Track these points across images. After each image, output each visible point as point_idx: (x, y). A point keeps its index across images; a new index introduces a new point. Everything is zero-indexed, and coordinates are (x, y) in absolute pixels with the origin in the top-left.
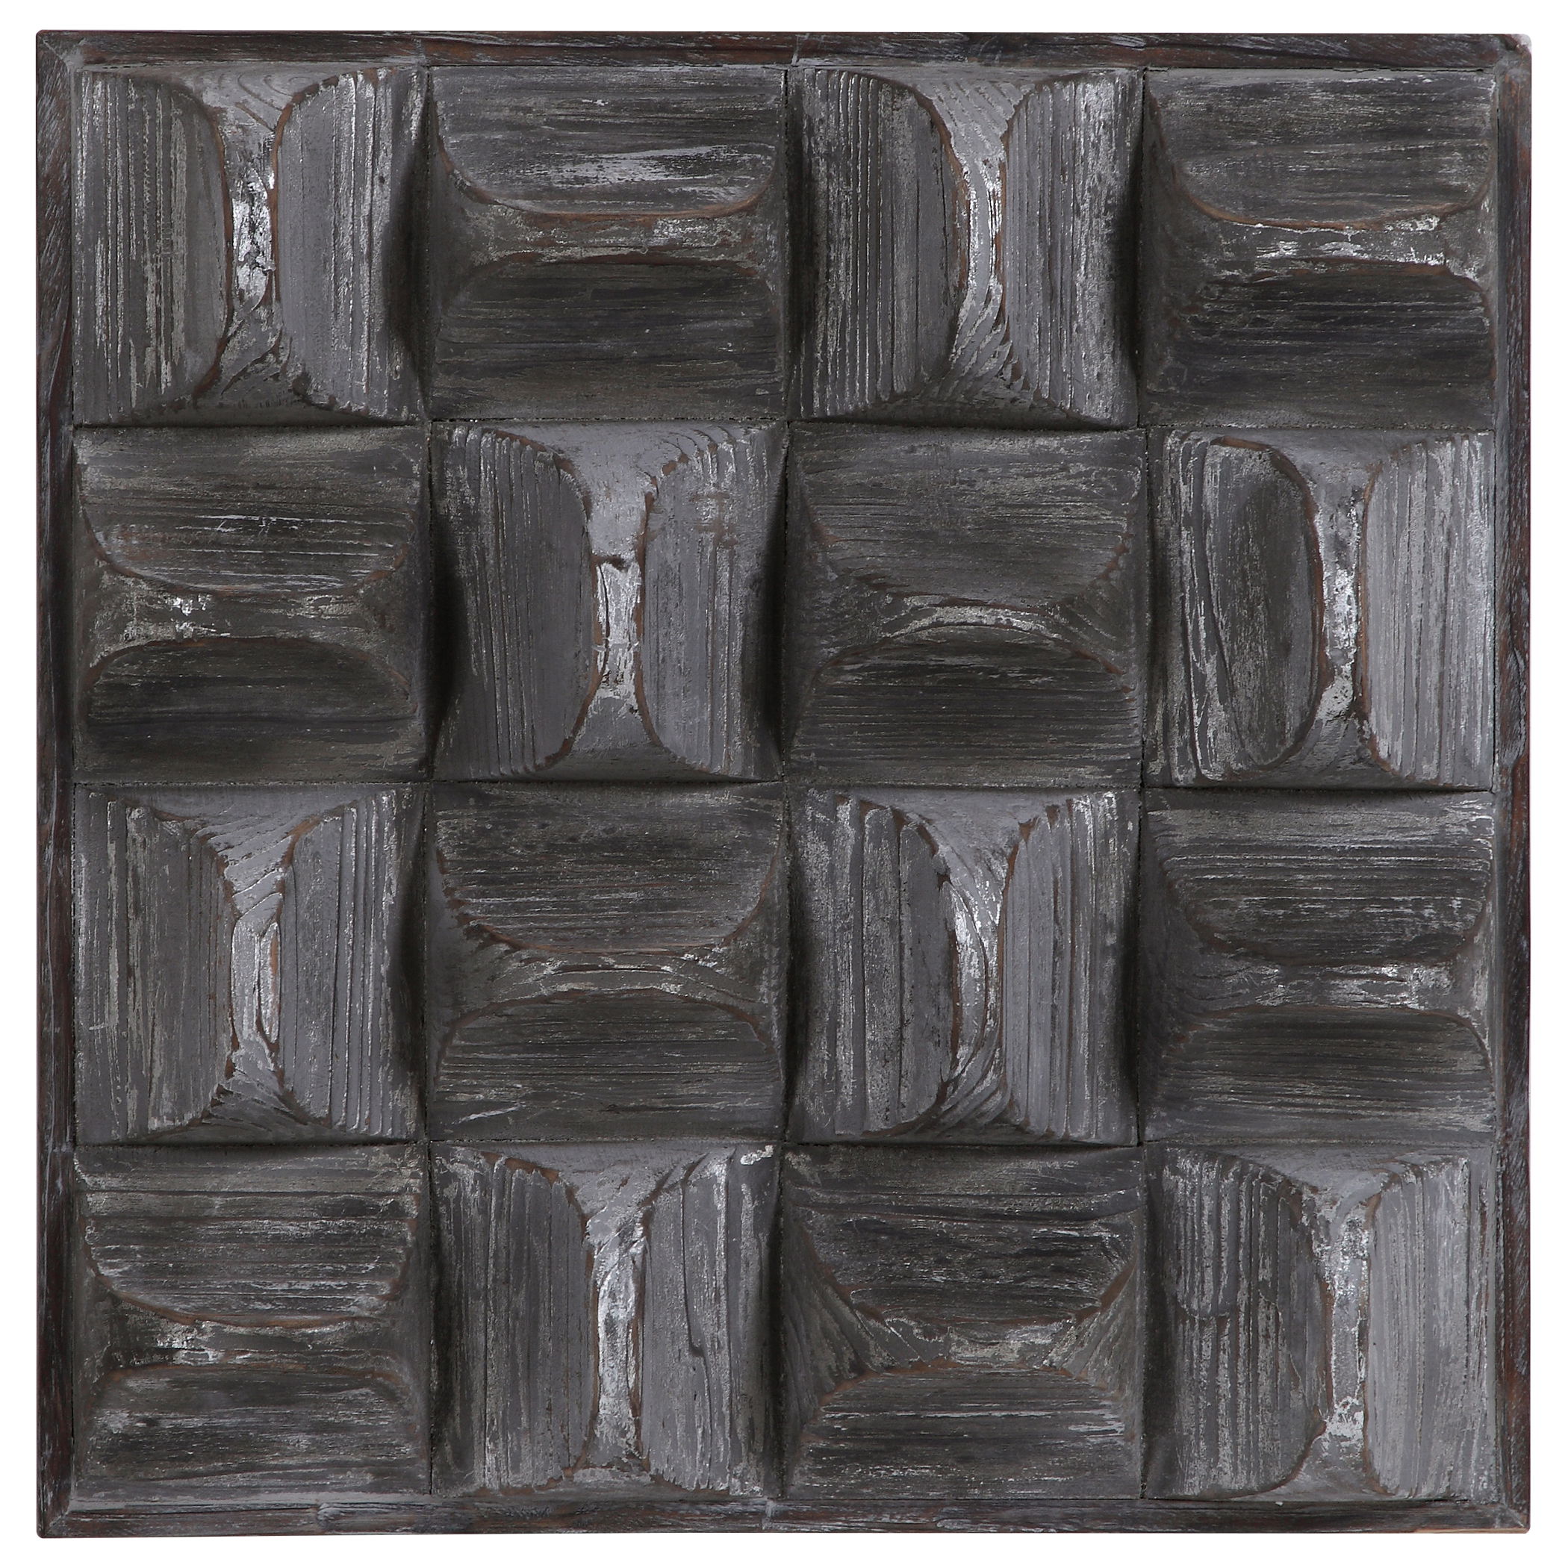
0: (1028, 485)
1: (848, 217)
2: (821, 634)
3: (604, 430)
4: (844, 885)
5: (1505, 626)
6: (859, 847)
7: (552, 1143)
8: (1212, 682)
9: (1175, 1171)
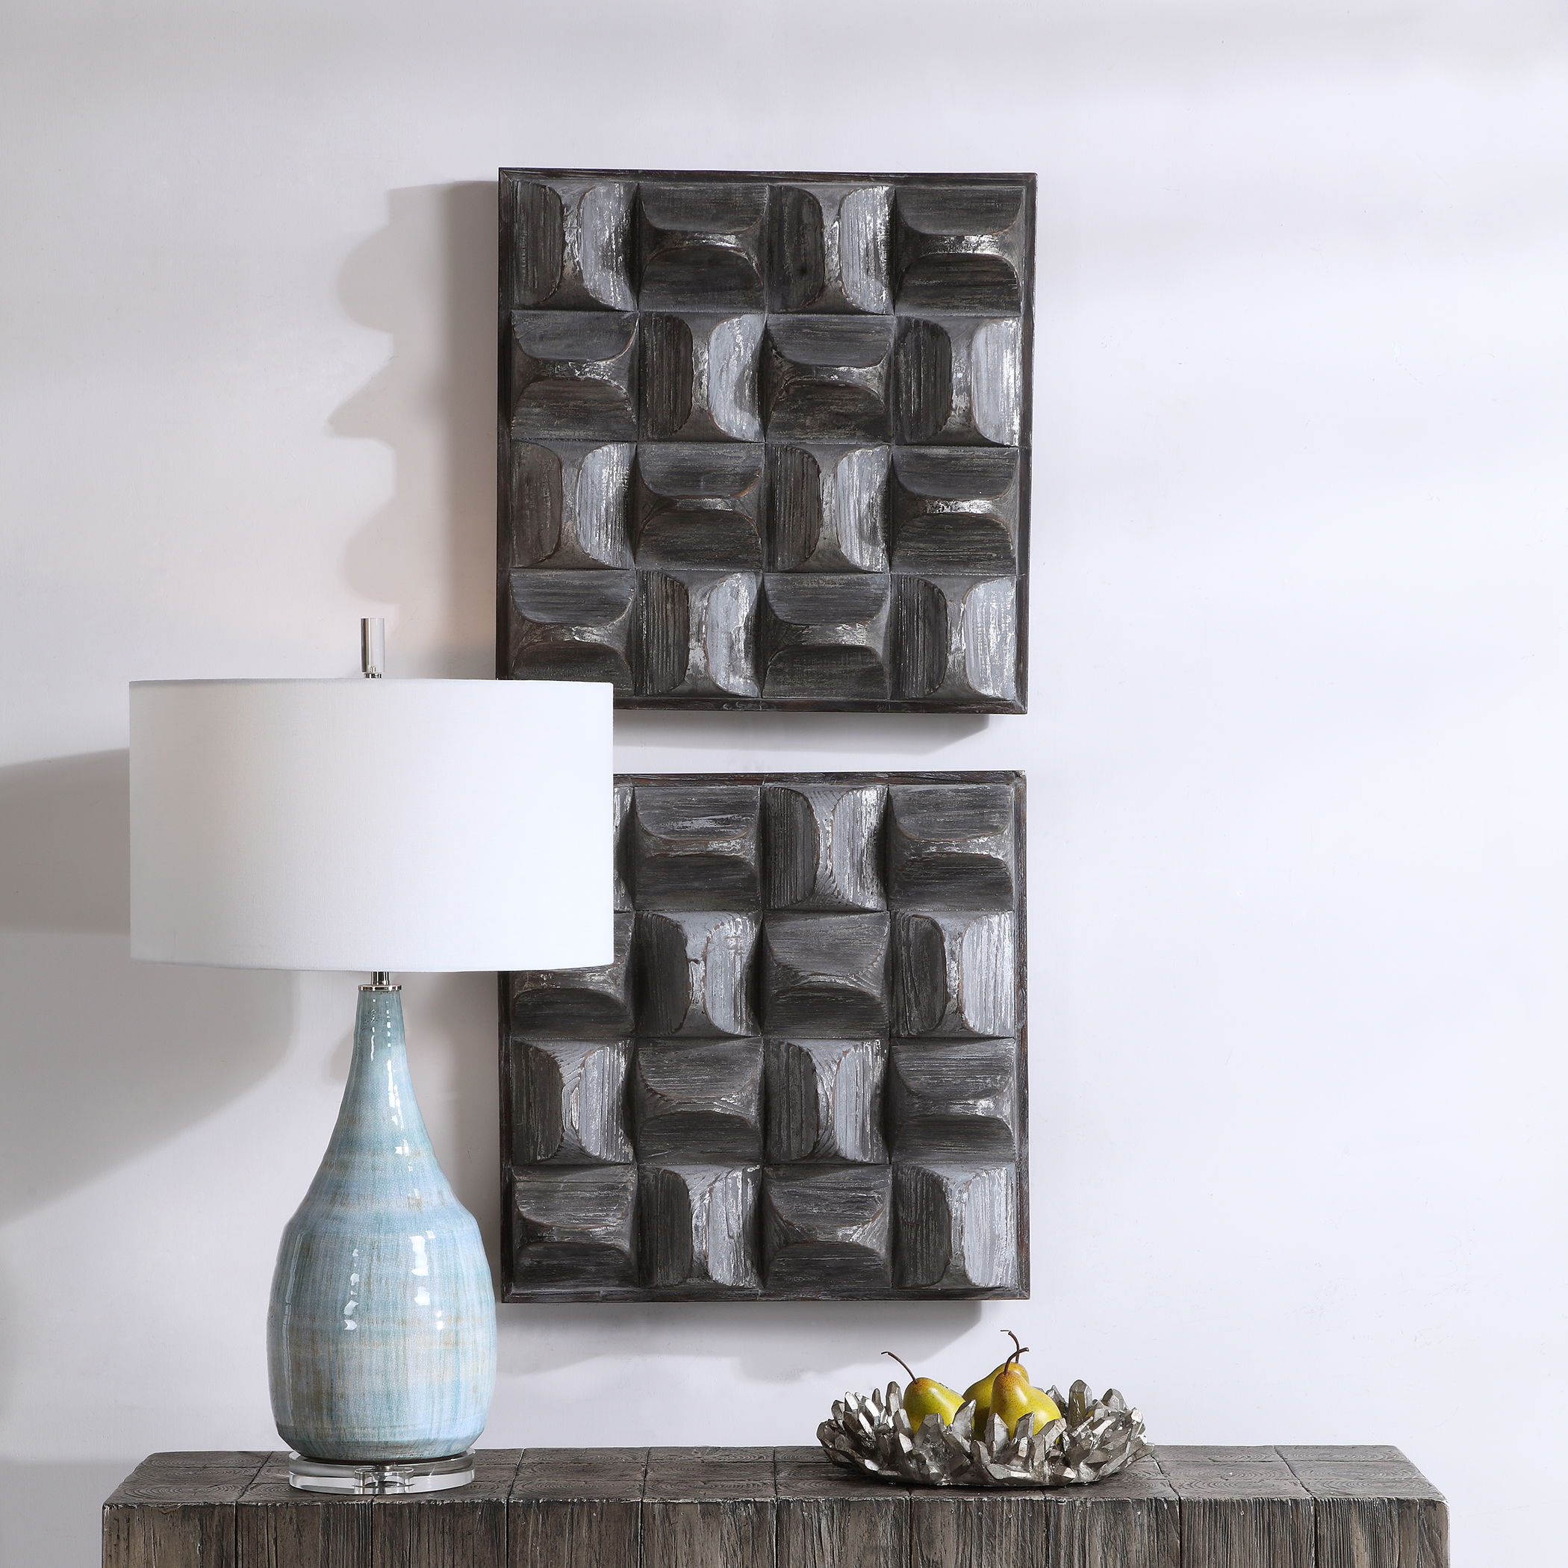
0: (846, 933)
1: (782, 838)
2: (773, 985)
3: (695, 914)
4: (783, 1073)
5: (1017, 981)
7: (682, 1164)
8: (913, 1000)
9: (902, 1173)
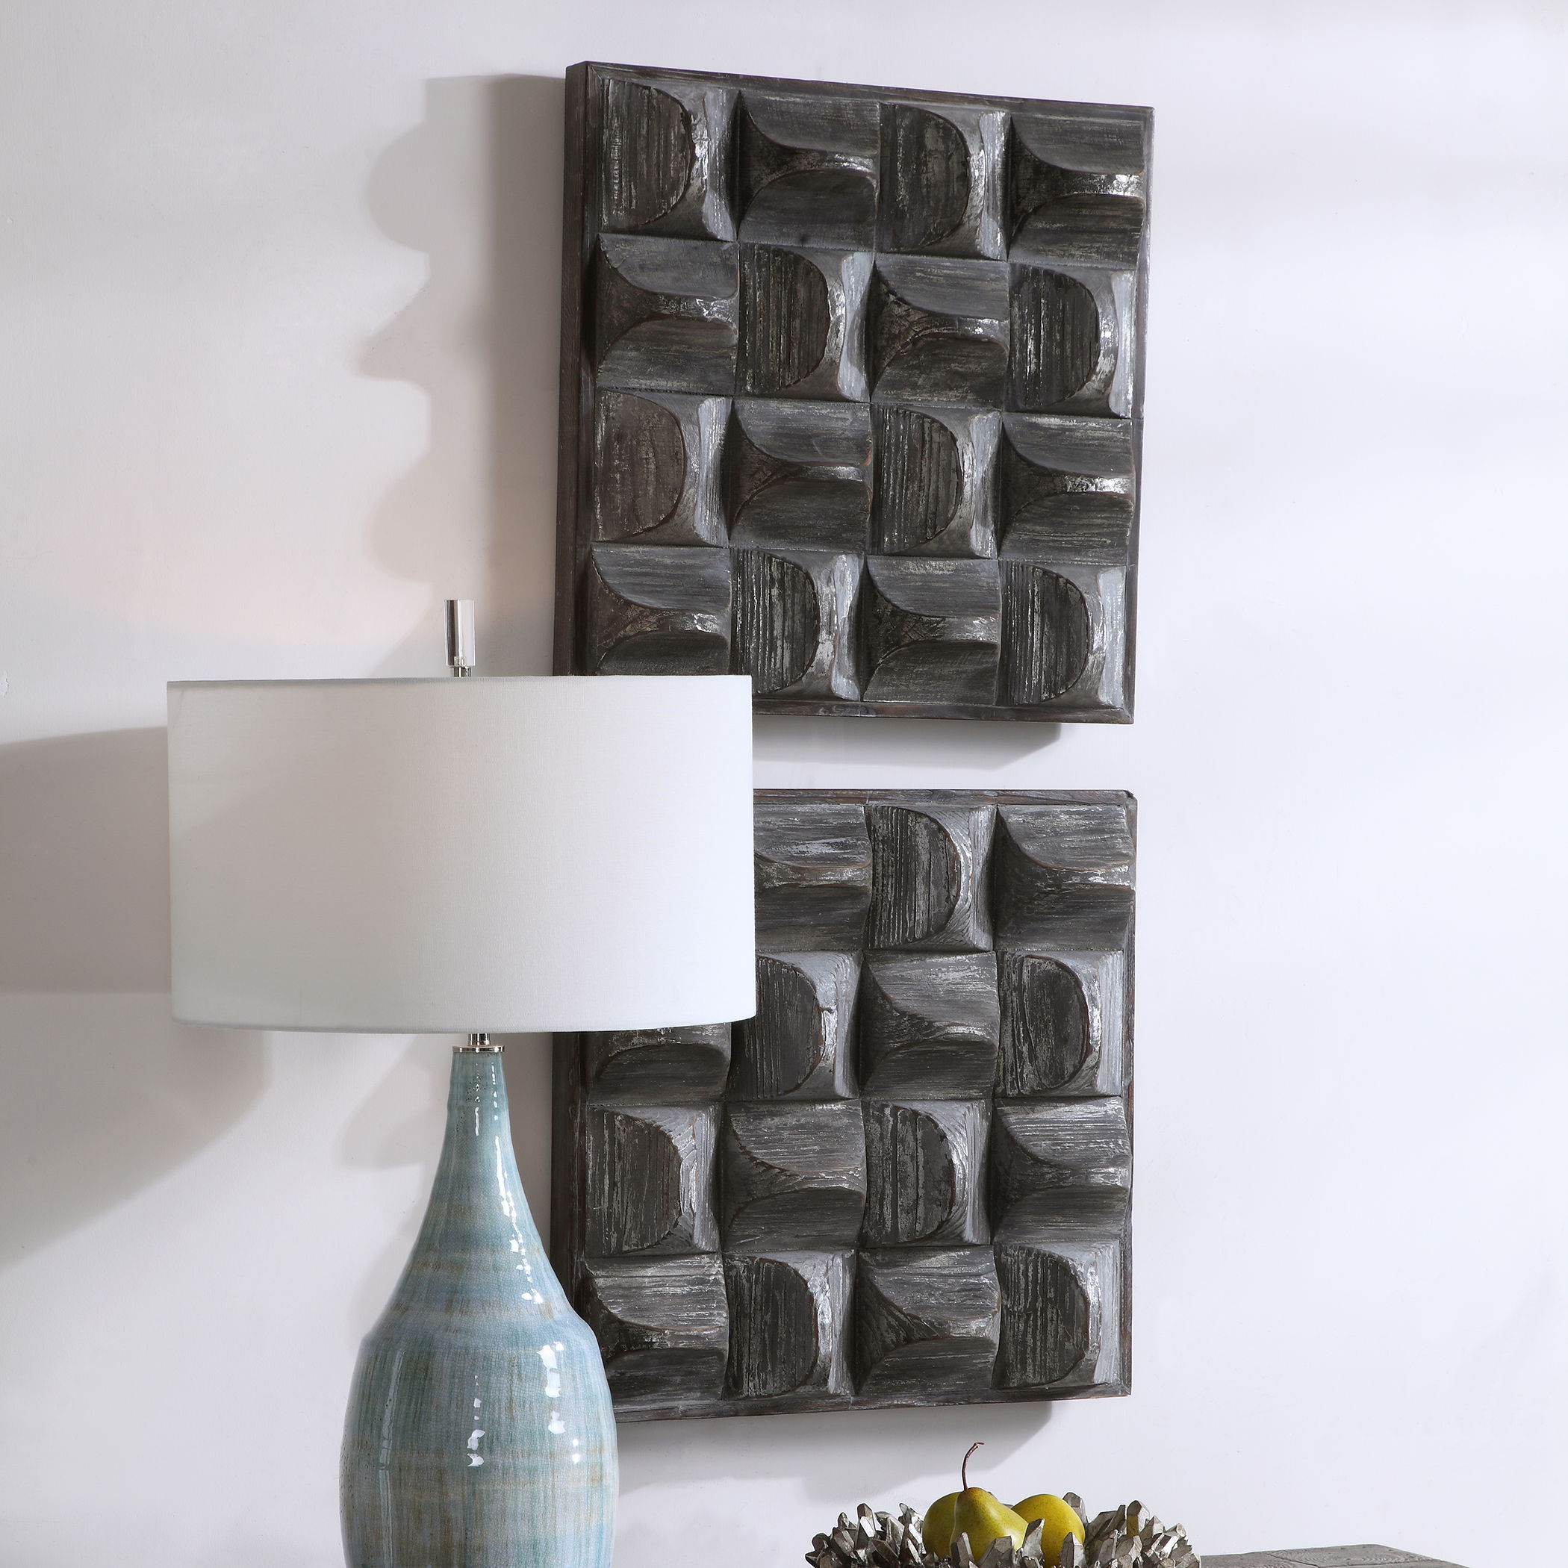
0: (957, 975)
1: (893, 866)
2: (890, 1037)
4: (887, 1141)
5: (1125, 1030)
6: (895, 1126)
8: (1026, 1054)
9: (1007, 1254)
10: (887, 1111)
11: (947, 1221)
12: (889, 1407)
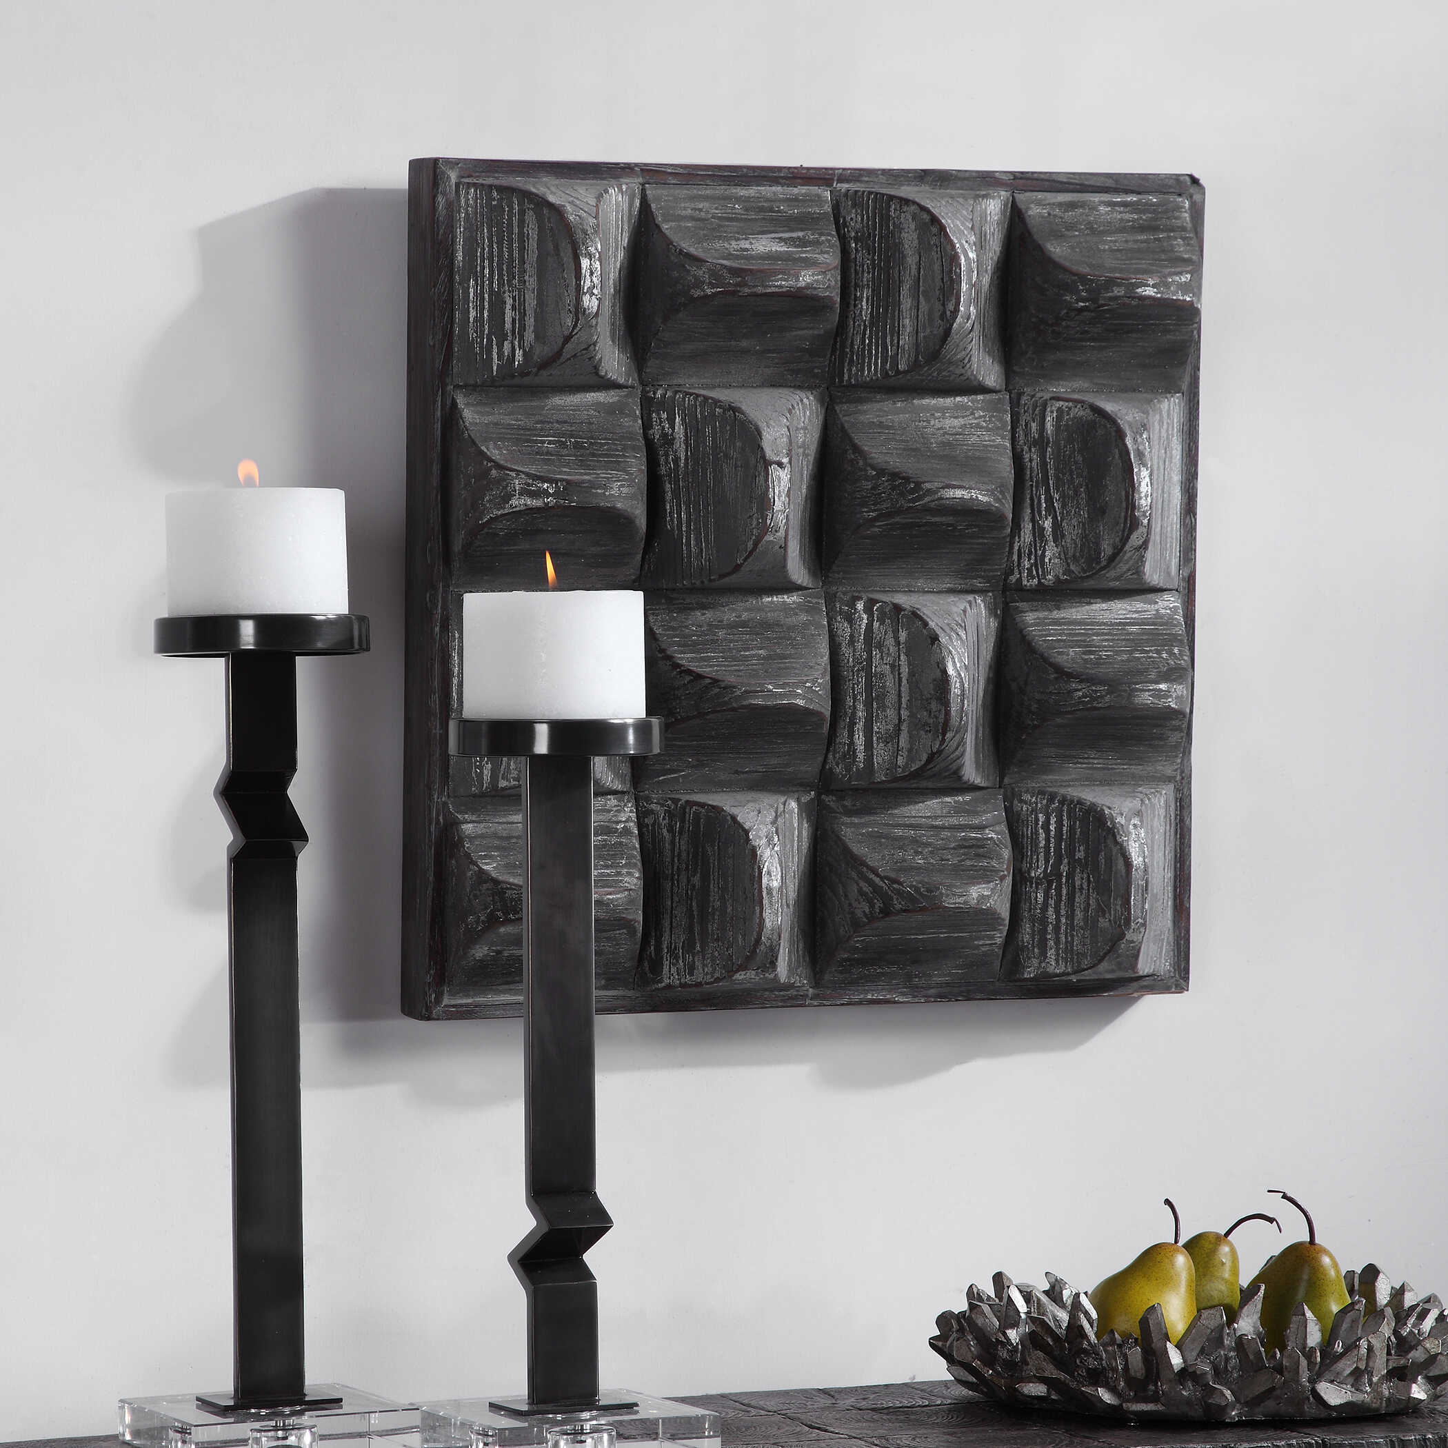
0: (956, 422)
1: (869, 273)
2: (863, 504)
3: (755, 391)
4: (860, 645)
5: (1185, 501)
6: (870, 626)
8: (1049, 531)
9: (1021, 801)
10: (860, 606)
11: (940, 752)
12: (860, 1003)
